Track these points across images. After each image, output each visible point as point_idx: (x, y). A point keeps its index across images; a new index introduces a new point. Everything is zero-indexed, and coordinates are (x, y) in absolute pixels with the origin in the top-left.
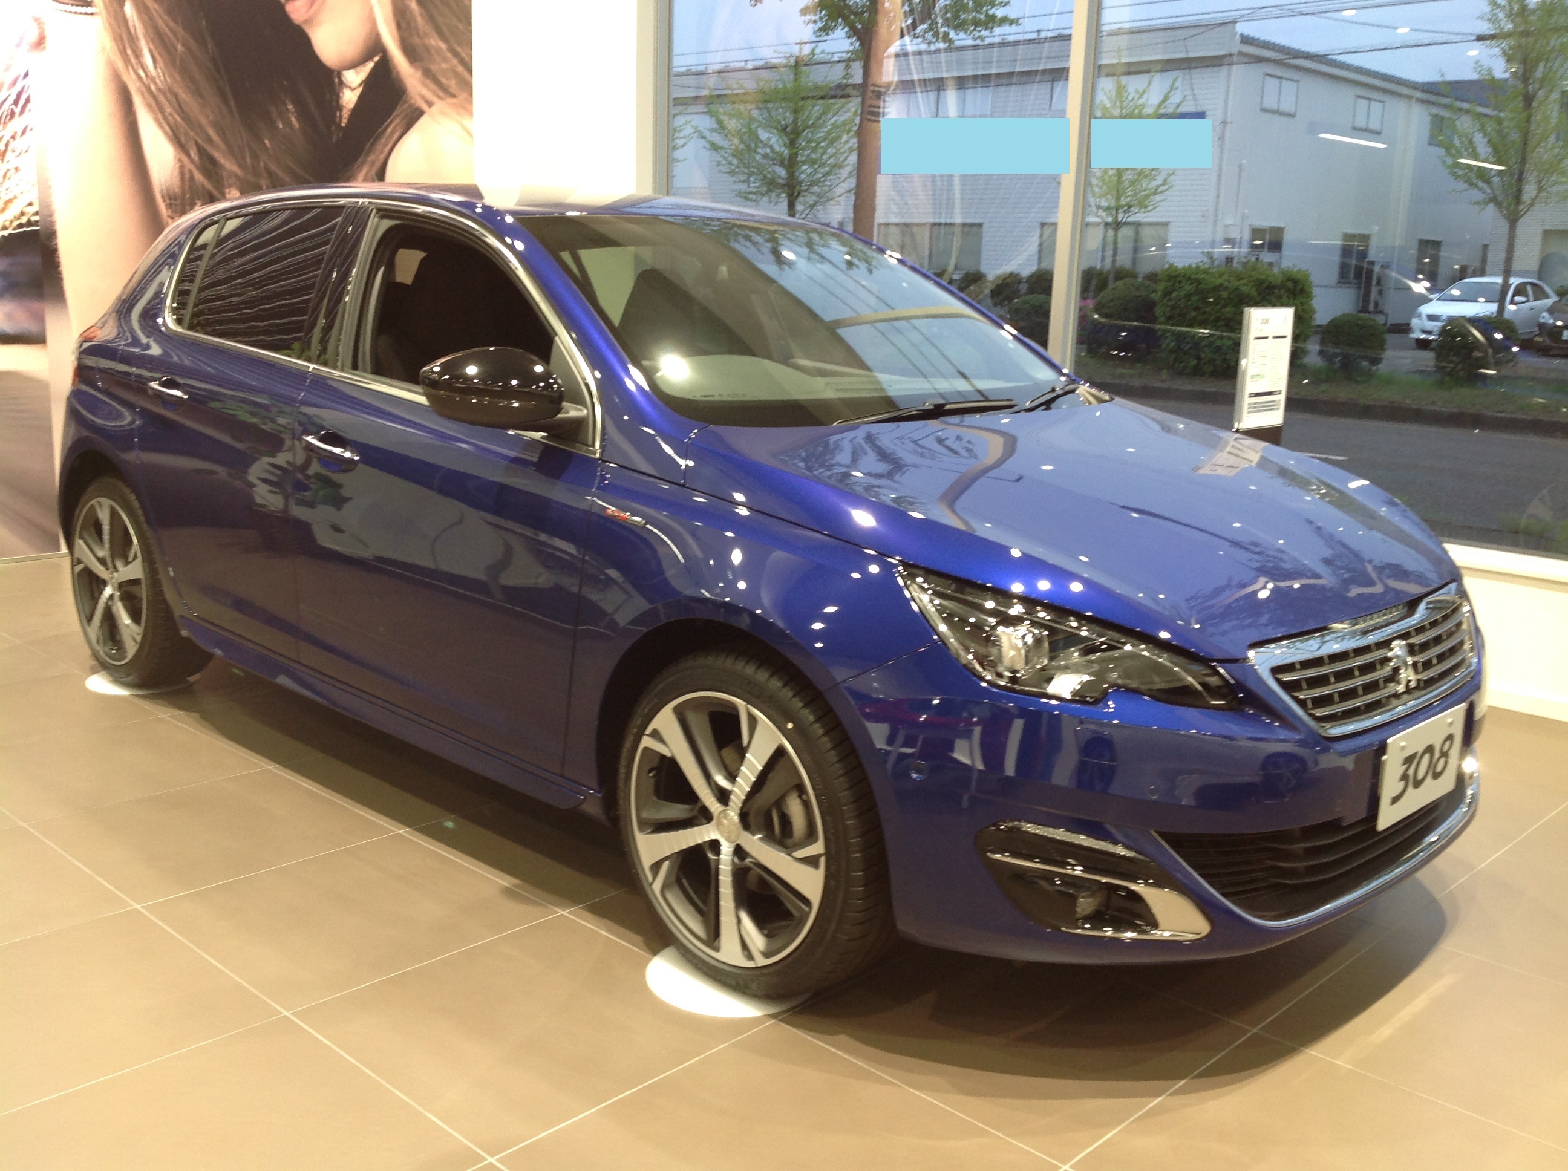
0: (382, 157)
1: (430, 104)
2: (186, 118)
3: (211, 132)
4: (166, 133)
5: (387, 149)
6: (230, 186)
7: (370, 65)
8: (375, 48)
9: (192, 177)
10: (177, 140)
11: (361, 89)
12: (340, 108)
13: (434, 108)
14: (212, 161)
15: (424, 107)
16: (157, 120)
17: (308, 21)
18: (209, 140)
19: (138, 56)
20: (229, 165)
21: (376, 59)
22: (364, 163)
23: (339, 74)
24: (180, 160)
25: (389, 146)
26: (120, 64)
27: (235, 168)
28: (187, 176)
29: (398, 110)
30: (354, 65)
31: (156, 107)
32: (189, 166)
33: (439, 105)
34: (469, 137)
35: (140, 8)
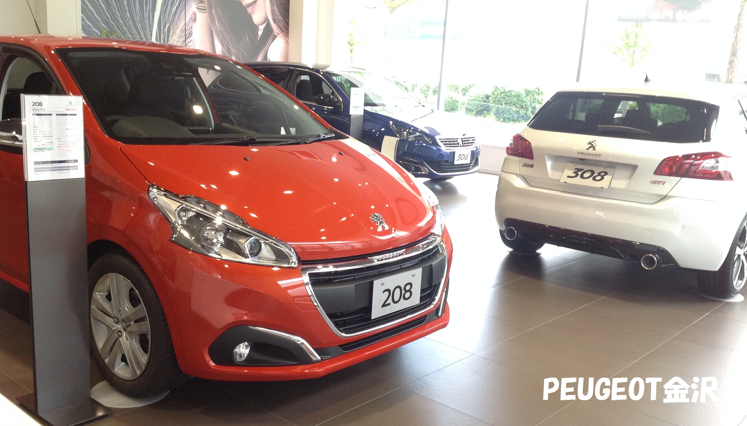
0: (267, 48)
1: (279, 34)
2: (224, 38)
3: (229, 41)
4: (220, 42)
5: (268, 47)
6: (233, 56)
7: (265, 24)
8: (267, 20)
9: (225, 53)
10: (222, 44)
11: (263, 31)
12: (258, 35)
13: (279, 35)
14: (229, 48)
15: (277, 35)
16: (218, 39)
17: (252, 13)
18: (229, 44)
19: (215, 23)
20: (233, 50)
21: (267, 22)
22: (263, 50)
23: (258, 26)
24: (223, 49)
25: (269, 45)
26: (211, 25)
27: (234, 51)
28: (224, 53)
29: (271, 36)
30: (262, 24)
31: (218, 36)
32: (224, 50)
33: (281, 34)
34: (288, 43)
35: (216, 10)
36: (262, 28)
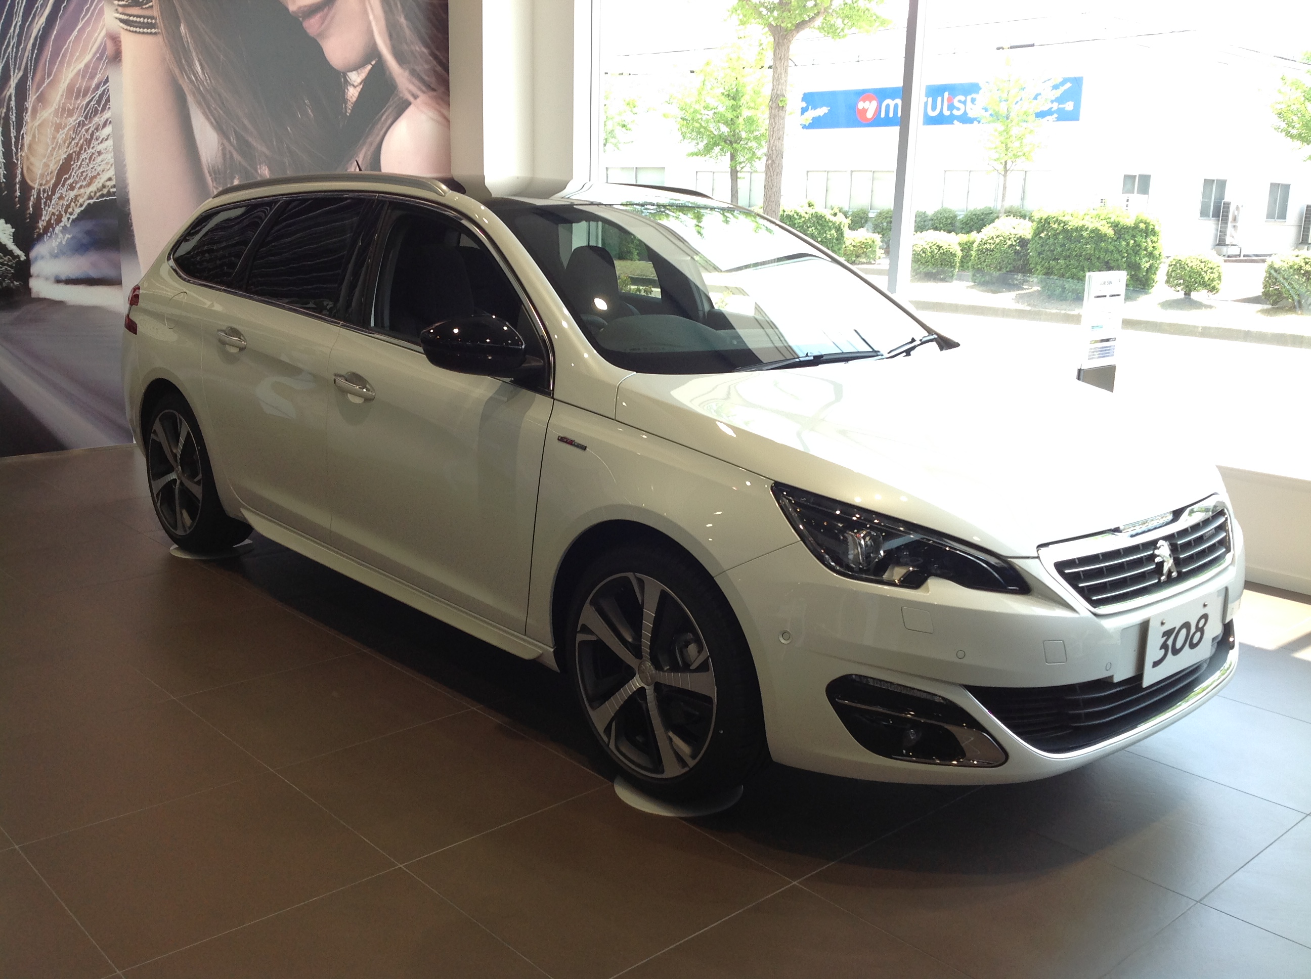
2: (227, 112)
31: (204, 104)
33: (422, 98)
34: (446, 122)
35: (192, 28)
36: (356, 78)
